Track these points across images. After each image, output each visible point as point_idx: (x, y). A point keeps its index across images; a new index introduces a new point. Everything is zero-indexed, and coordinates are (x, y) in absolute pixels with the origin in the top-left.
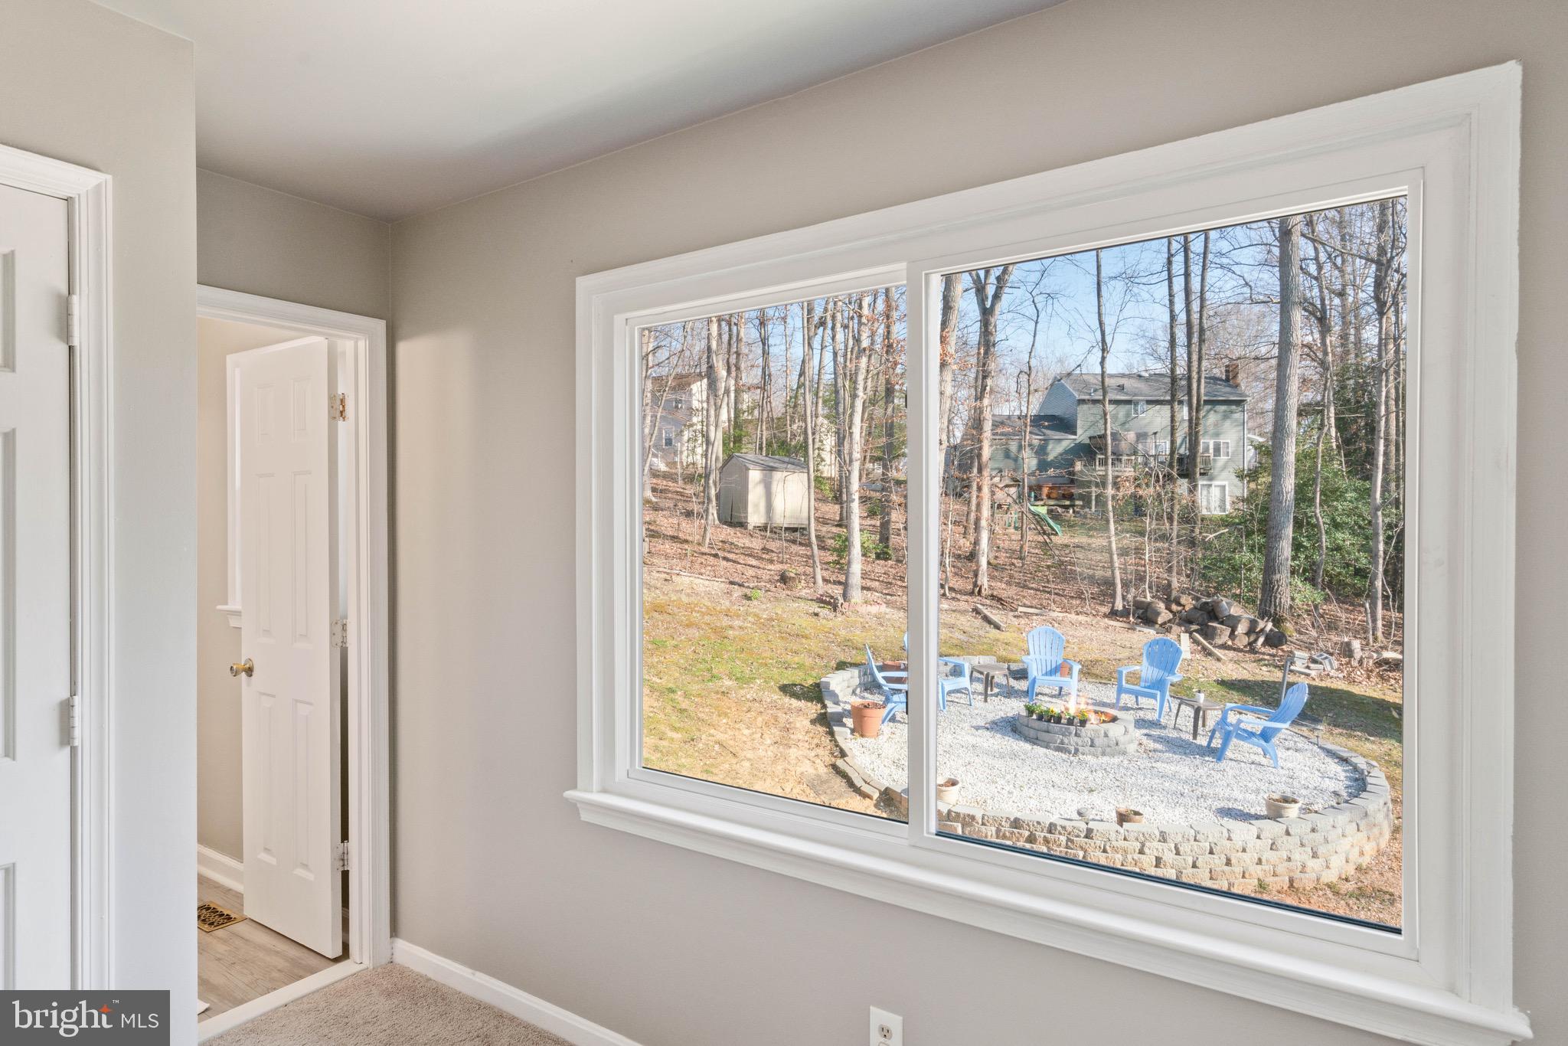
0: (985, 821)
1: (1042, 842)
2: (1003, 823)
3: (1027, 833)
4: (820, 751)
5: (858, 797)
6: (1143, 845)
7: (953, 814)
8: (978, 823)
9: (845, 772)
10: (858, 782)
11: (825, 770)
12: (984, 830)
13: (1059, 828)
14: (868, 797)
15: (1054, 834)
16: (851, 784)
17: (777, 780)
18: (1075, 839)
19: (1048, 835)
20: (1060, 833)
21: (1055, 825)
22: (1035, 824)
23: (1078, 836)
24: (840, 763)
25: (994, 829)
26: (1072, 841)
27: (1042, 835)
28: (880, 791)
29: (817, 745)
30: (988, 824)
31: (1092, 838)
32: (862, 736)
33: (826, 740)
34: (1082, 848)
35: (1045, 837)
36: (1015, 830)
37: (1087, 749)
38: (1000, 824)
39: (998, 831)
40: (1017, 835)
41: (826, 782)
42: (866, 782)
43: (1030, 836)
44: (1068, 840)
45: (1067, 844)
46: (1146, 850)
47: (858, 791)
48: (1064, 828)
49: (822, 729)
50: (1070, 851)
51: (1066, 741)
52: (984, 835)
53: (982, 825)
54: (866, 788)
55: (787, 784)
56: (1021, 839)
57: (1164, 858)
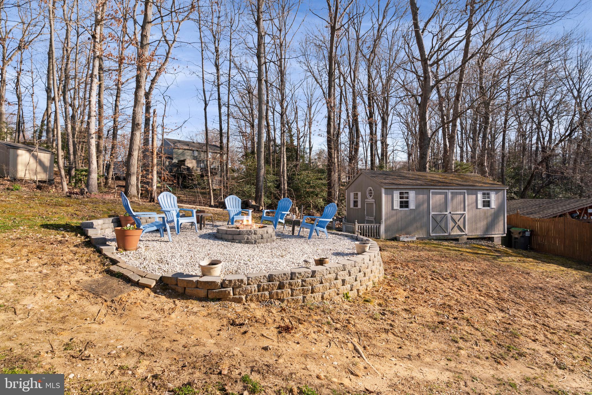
0: (250, 282)
1: (288, 286)
2: (262, 280)
3: (278, 283)
4: (92, 265)
5: (138, 289)
6: (337, 274)
7: (227, 282)
8: (245, 284)
9: (120, 273)
10: (136, 278)
11: (100, 276)
12: (249, 288)
13: (297, 275)
14: (147, 287)
15: (294, 279)
16: (128, 280)
17: (50, 291)
18: (307, 279)
19: (291, 281)
20: (298, 278)
21: (295, 273)
22: (283, 275)
23: (308, 277)
24: (113, 268)
25: (256, 286)
26: (305, 281)
27: (288, 281)
28: (156, 280)
29: (87, 261)
30: (252, 283)
31: (315, 277)
32: (125, 250)
33: (96, 256)
34: (310, 284)
35: (289, 282)
36: (271, 283)
37: (260, 240)
38: (260, 281)
39: (259, 286)
40: (272, 286)
41: (105, 283)
42: (142, 277)
43: (279, 285)
44: (303, 281)
45: (302, 284)
46: (339, 277)
47: (137, 284)
48: (300, 274)
49: (90, 250)
50: (304, 288)
51: (250, 237)
52: (250, 292)
53: (248, 285)
54: (143, 281)
55: (62, 293)
56: (274, 288)
57: (346, 279)
